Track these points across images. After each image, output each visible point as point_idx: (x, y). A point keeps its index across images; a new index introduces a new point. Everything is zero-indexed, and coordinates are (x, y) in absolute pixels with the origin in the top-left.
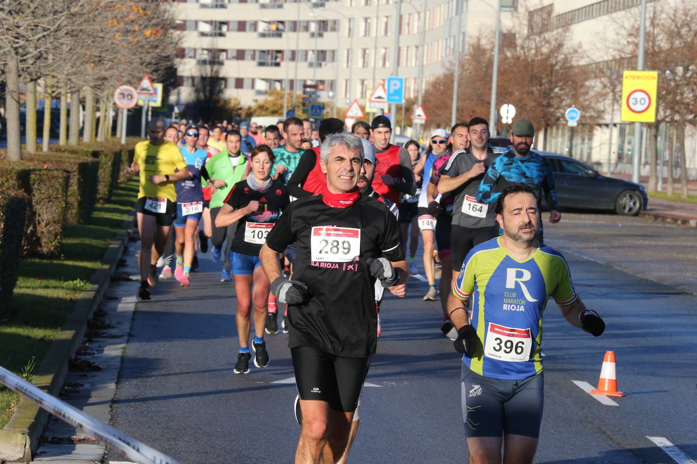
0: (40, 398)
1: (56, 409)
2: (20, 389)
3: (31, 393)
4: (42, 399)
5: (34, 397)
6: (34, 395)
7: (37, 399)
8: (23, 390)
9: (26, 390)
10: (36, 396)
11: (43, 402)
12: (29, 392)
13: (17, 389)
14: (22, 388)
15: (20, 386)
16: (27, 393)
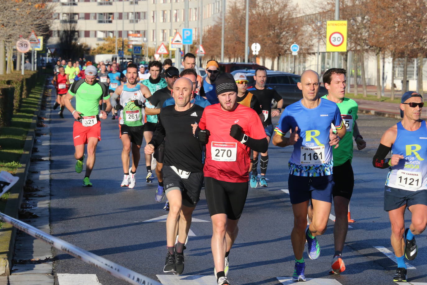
0: (51, 241)
1: (63, 248)
2: (38, 236)
3: (46, 238)
4: (53, 242)
5: (48, 240)
6: (47, 239)
7: (50, 241)
8: (41, 237)
9: (42, 236)
10: (49, 240)
11: (54, 243)
12: (45, 237)
13: (36, 236)
14: (40, 235)
15: (38, 234)
16: (43, 238)
